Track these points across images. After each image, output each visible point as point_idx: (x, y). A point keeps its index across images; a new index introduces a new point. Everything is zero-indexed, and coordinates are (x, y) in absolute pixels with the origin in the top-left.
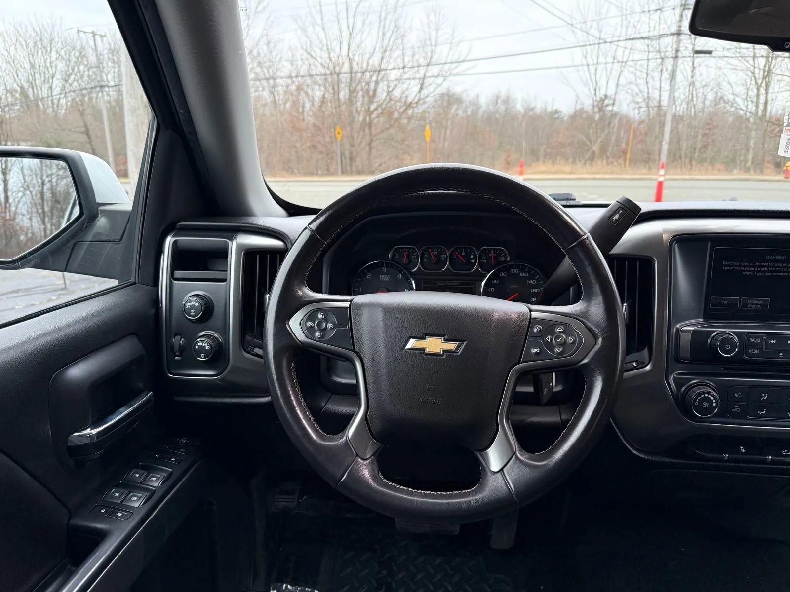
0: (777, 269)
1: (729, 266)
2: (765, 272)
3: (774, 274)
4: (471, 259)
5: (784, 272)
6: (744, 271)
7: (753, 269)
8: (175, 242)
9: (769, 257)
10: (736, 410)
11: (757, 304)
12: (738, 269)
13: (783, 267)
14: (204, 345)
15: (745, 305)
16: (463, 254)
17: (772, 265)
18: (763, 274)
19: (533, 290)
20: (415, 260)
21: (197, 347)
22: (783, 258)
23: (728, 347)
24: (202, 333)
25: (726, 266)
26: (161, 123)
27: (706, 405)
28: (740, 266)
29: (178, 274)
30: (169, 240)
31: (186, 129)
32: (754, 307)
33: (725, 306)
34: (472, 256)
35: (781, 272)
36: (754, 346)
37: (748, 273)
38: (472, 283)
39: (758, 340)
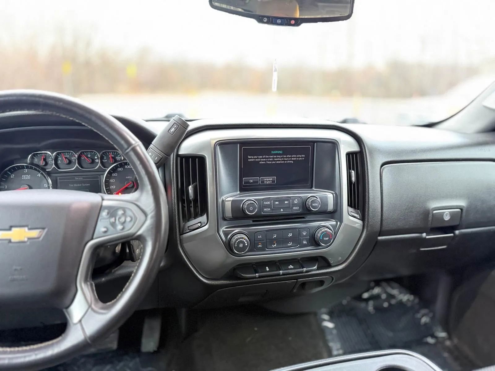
0: (278, 159)
1: (252, 158)
2: (272, 161)
3: (277, 162)
4: (96, 159)
5: (282, 161)
6: (260, 161)
7: (265, 160)
9: (272, 152)
10: (260, 246)
11: (269, 181)
12: (257, 160)
13: (281, 158)
15: (263, 182)
16: (89, 156)
17: (276, 157)
18: (271, 162)
20: (51, 162)
22: (281, 152)
23: (251, 208)
25: (250, 159)
27: (241, 245)
28: (258, 158)
32: (268, 182)
33: (252, 183)
34: (96, 158)
35: (280, 161)
36: (267, 206)
37: (263, 163)
38: (98, 177)
39: (269, 203)
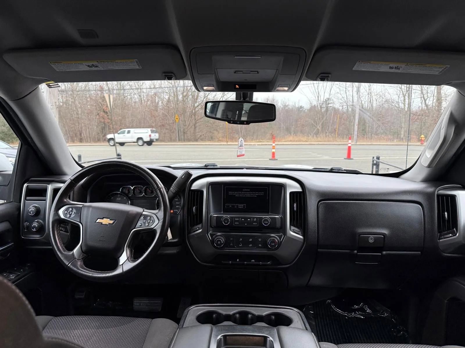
0: (247, 194)
1: (231, 193)
2: (243, 195)
3: (246, 196)
5: (250, 195)
6: (236, 195)
7: (239, 194)
8: (28, 186)
9: (243, 190)
10: (231, 244)
11: (241, 206)
12: (234, 194)
13: (249, 194)
14: (35, 225)
15: (238, 207)
16: (151, 189)
17: (245, 193)
18: (242, 196)
19: (177, 203)
20: (131, 192)
21: (33, 226)
22: (249, 190)
23: (226, 222)
24: (36, 221)
25: (230, 193)
26: (23, 143)
27: (219, 243)
28: (234, 193)
29: (28, 198)
30: (25, 185)
31: (32, 145)
32: (241, 207)
33: (231, 207)
35: (248, 195)
36: (237, 221)
37: (238, 196)
38: (154, 200)
39: (238, 219)
